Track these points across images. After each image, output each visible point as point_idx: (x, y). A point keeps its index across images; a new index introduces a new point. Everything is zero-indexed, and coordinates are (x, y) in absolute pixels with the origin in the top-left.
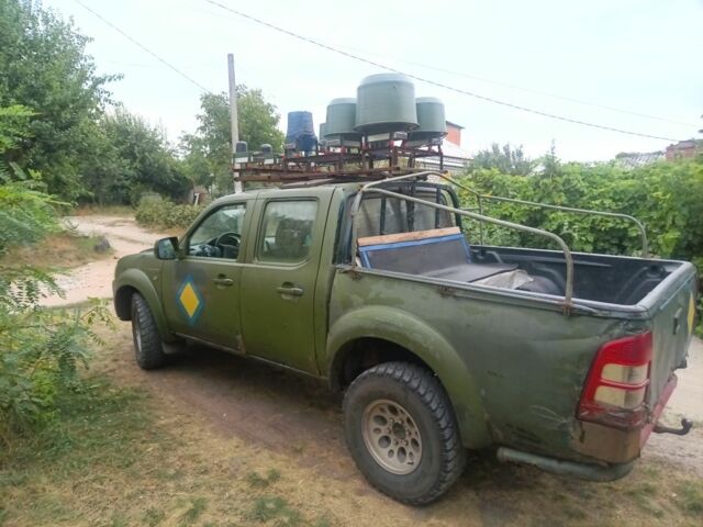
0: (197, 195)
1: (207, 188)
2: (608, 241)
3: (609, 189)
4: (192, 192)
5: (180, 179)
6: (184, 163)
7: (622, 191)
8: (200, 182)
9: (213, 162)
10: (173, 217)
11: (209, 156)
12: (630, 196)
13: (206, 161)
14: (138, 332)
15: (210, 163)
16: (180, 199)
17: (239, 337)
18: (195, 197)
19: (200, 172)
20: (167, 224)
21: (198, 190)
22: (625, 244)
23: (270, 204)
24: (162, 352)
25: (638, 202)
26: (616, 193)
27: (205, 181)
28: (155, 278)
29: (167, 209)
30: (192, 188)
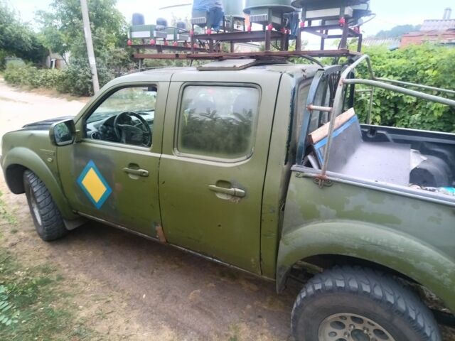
0: (53, 60)
1: (62, 55)
2: (387, 105)
3: (387, 65)
4: (49, 58)
5: (37, 47)
6: (39, 35)
7: (397, 68)
8: (55, 51)
9: (66, 34)
10: (38, 79)
11: (62, 29)
12: (403, 71)
13: (60, 33)
14: (34, 205)
15: (64, 35)
16: (40, 64)
17: (159, 228)
18: (52, 62)
19: (55, 42)
20: (33, 84)
21: (53, 57)
22: (399, 107)
23: (187, 88)
24: (65, 229)
25: (409, 76)
26: (393, 69)
27: (60, 49)
28: (50, 160)
29: (32, 72)
30: (48, 55)
